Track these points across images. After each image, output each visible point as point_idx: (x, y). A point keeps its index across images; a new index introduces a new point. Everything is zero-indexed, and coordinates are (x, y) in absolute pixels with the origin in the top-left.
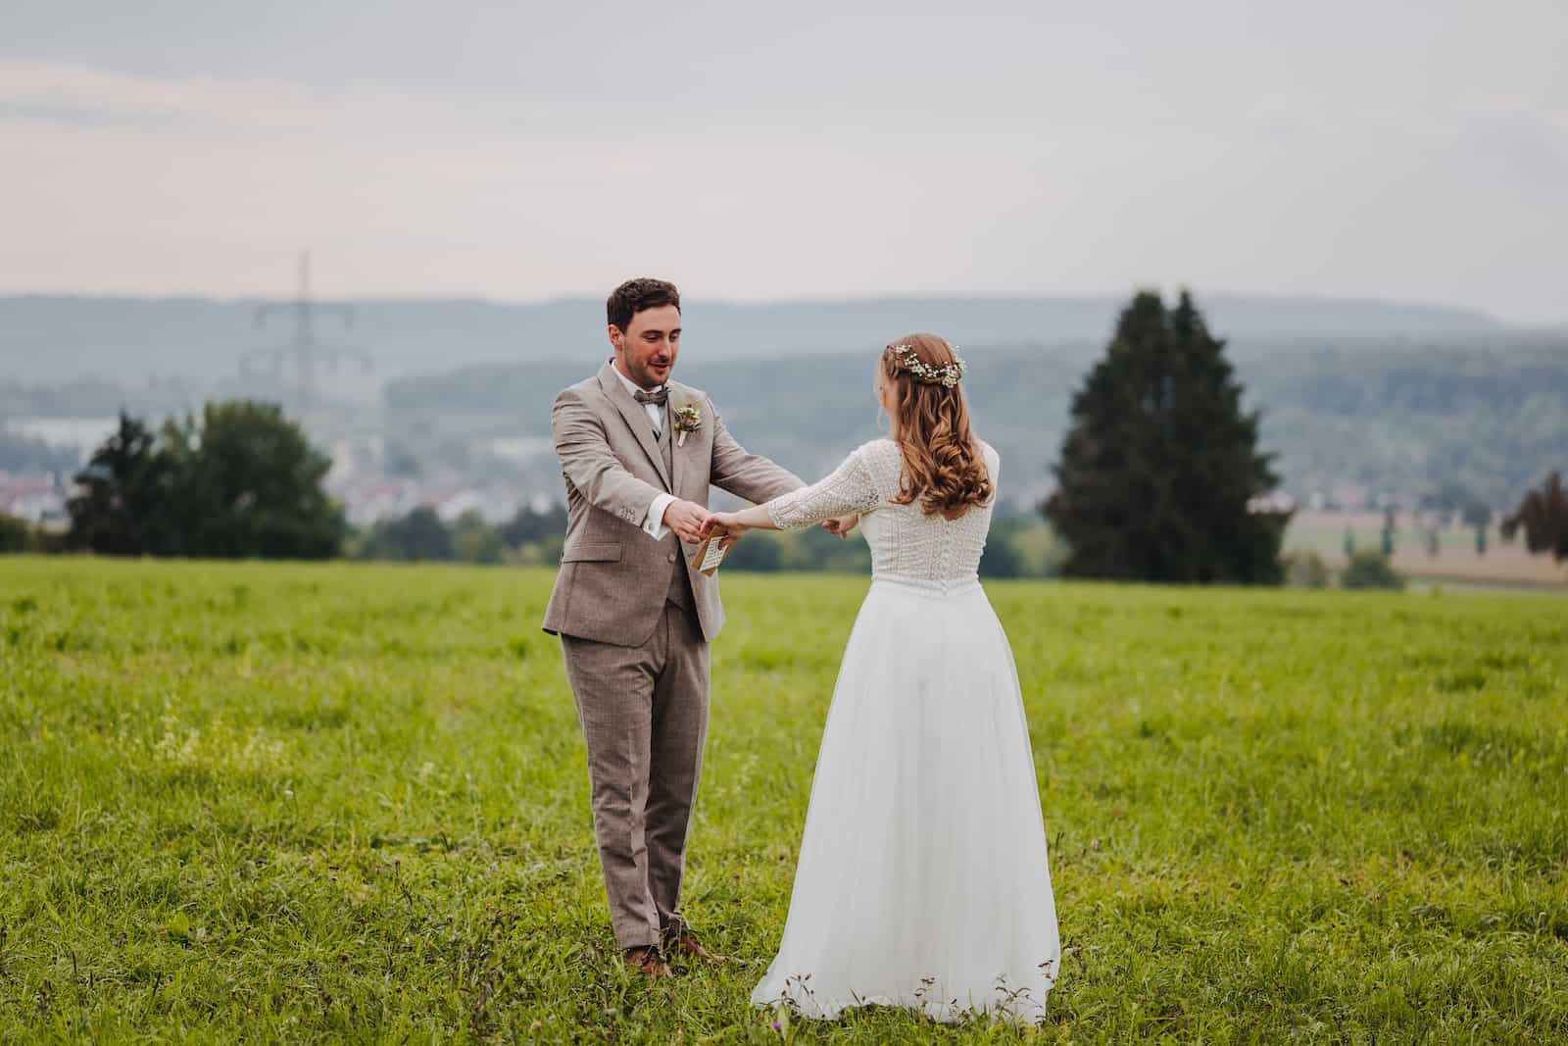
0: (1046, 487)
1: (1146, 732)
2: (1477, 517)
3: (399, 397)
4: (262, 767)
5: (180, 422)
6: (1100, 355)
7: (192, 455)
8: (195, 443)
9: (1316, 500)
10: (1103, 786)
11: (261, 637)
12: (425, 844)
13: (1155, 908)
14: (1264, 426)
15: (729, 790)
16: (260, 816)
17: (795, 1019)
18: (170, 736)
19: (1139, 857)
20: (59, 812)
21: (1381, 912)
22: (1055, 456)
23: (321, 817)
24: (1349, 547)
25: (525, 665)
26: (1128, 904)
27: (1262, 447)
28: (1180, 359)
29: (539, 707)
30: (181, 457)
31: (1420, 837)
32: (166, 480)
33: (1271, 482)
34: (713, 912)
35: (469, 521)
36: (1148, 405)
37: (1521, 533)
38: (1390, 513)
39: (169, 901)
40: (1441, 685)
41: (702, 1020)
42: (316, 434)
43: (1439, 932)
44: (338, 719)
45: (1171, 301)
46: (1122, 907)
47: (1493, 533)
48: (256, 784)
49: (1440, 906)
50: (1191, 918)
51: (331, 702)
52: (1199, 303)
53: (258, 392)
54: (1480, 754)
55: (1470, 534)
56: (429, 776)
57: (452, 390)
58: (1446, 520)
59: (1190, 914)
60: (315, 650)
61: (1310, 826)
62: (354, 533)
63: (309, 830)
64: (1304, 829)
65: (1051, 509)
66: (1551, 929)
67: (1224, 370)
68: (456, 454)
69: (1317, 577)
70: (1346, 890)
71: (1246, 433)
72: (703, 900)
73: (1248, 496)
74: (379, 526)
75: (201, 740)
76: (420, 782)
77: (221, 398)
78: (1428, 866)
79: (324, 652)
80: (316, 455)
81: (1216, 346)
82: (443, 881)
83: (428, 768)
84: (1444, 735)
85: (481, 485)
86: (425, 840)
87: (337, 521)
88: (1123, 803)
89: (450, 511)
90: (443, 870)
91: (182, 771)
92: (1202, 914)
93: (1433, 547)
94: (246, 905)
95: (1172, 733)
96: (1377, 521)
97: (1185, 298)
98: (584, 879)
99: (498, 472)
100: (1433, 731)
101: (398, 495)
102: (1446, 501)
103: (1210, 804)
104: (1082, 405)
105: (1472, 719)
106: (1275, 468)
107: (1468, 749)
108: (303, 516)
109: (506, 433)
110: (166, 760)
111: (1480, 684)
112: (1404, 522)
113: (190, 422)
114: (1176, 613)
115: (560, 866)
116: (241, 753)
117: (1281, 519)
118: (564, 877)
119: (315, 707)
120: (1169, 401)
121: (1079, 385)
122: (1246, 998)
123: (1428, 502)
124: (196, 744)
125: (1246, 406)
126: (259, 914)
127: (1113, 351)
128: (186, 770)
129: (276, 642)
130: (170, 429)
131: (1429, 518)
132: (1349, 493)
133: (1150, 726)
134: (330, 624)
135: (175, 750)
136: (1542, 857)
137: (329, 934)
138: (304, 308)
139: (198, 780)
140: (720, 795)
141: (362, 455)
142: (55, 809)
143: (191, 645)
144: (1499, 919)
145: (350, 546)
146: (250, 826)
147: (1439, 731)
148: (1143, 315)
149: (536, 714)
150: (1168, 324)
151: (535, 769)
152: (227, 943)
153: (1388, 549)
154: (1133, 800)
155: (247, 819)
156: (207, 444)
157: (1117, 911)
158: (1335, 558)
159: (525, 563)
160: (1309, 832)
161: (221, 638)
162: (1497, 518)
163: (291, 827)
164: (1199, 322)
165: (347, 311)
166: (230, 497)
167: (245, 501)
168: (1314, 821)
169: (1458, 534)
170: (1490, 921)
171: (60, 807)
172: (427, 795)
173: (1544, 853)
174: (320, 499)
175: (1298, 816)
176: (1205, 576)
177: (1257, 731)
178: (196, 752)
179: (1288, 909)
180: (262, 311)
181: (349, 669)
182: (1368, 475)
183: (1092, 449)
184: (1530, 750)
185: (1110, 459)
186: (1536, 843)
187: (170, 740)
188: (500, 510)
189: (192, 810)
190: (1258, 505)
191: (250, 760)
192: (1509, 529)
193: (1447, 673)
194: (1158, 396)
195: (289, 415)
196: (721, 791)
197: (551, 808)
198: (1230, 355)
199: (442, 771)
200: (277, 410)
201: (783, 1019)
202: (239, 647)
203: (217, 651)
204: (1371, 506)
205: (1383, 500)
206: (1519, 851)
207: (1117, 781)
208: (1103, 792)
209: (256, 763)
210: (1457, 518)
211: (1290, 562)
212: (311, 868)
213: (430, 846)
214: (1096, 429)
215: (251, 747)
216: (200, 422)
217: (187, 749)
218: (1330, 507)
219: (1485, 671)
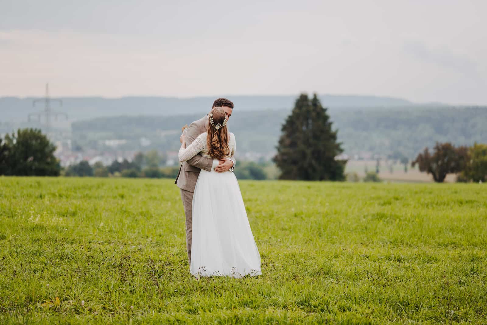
0: (274, 153)
1: (296, 216)
2: (404, 161)
3: (76, 127)
4: (57, 225)
5: (11, 136)
6: (290, 113)
7: (14, 146)
8: (15, 142)
9: (356, 157)
10: (283, 228)
11: (48, 194)
12: (103, 243)
13: (293, 256)
14: (339, 135)
15: (183, 229)
16: (58, 236)
17: (201, 277)
18: (32, 216)
19: (291, 244)
20: (6, 235)
21: (352, 256)
22: (277, 144)
23: (74, 236)
24: (366, 171)
25: (124, 200)
26: (287, 255)
27: (338, 141)
28: (314, 114)
29: (129, 211)
30: (11, 146)
31: (365, 239)
32: (6, 153)
33: (341, 151)
34: (180, 257)
35: (98, 165)
36: (304, 128)
37: (417, 166)
38: (378, 160)
39: (39, 255)
40: (379, 204)
41: (178, 279)
42: (52, 138)
43: (367, 260)
44: (74, 214)
45: (311, 97)
46: (286, 255)
47: (409, 166)
48: (56, 228)
49: (368, 255)
50: (303, 258)
51: (72, 210)
52: (318, 98)
53: (33, 126)
54: (386, 220)
55: (402, 167)
56: (102, 226)
57: (91, 125)
58: (395, 163)
59: (303, 257)
60: (64, 197)
61: (336, 237)
62: (63, 169)
63: (72, 239)
64: (335, 238)
65: (275, 160)
66: (396, 260)
67: (326, 118)
68: (94, 145)
69: (356, 179)
70: (344, 251)
71: (333, 137)
72: (177, 255)
73: (334, 156)
74: (70, 166)
75: (41, 217)
76: (100, 228)
77: (23, 128)
78: (367, 246)
79: (67, 197)
80: (52, 145)
81: (324, 110)
82: (109, 251)
83: (102, 224)
84: (377, 216)
85: (102, 154)
86: (103, 242)
87: (58, 165)
88: (287, 232)
89: (92, 162)
90: (109, 248)
91: (36, 226)
92: (307, 257)
93: (391, 170)
94: (59, 256)
95: (303, 216)
96: (374, 163)
97: (315, 95)
98: (146, 250)
99: (107, 150)
100: (374, 215)
101: (76, 158)
102: (395, 156)
103: (310, 232)
104: (284, 128)
105: (385, 212)
106: (342, 147)
107: (383, 219)
108: (48, 164)
109: (109, 138)
110: (31, 223)
111: (390, 203)
112: (383, 163)
113: (13, 135)
114: (309, 187)
115: (139, 247)
116: (51, 221)
117: (345, 162)
118: (140, 249)
119: (67, 211)
120: (310, 127)
121: (284, 123)
122: (315, 274)
123: (390, 157)
124: (39, 218)
125: (333, 128)
126: (63, 258)
127: (294, 112)
128: (36, 225)
129: (54, 195)
130: (7, 137)
131: (390, 162)
132: (366, 155)
133: (297, 214)
134: (67, 190)
135: (34, 220)
136: (397, 244)
137: (81, 262)
138: (47, 100)
139: (41, 228)
140: (180, 230)
141: (65, 145)
142: (4, 234)
143: (29, 196)
144: (383, 258)
145: (62, 172)
146: (56, 238)
147: (376, 215)
148: (302, 100)
149: (129, 212)
150: (310, 103)
151: (130, 225)
152: (56, 264)
153: (378, 171)
154: (291, 231)
155: (56, 236)
156: (18, 142)
157: (284, 256)
158: (362, 174)
159: (116, 177)
160: (336, 238)
161: (37, 194)
162: (410, 162)
163: (67, 239)
164: (319, 103)
165: (60, 101)
166: (26, 158)
167: (31, 159)
168: (338, 235)
169: (399, 166)
170: (381, 258)
171: (6, 234)
172: (102, 231)
173: (398, 243)
174: (53, 158)
175: (334, 235)
176: (321, 179)
177: (327, 215)
178: (39, 220)
179: (328, 255)
180: (35, 101)
181: (74, 201)
182: (371, 149)
183: (288, 141)
184: (400, 220)
185: (293, 145)
186: (396, 240)
187: (32, 218)
188: (108, 162)
189: (40, 235)
190: (338, 158)
191: (54, 223)
192: (413, 164)
193: (382, 202)
194: (307, 125)
195: (43, 133)
196: (181, 229)
197: (135, 234)
198: (328, 113)
199: (105, 225)
200: (40, 131)
201: (199, 277)
202: (43, 196)
203: (37, 198)
204: (373, 158)
205: (376, 156)
206: (391, 242)
207: (287, 227)
208: (283, 229)
209: (56, 223)
210: (399, 161)
211: (347, 175)
212: (74, 248)
213: (104, 243)
214: (288, 136)
215: (54, 219)
216: (16, 135)
217: (37, 220)
218: (360, 159)
219: (393, 200)
